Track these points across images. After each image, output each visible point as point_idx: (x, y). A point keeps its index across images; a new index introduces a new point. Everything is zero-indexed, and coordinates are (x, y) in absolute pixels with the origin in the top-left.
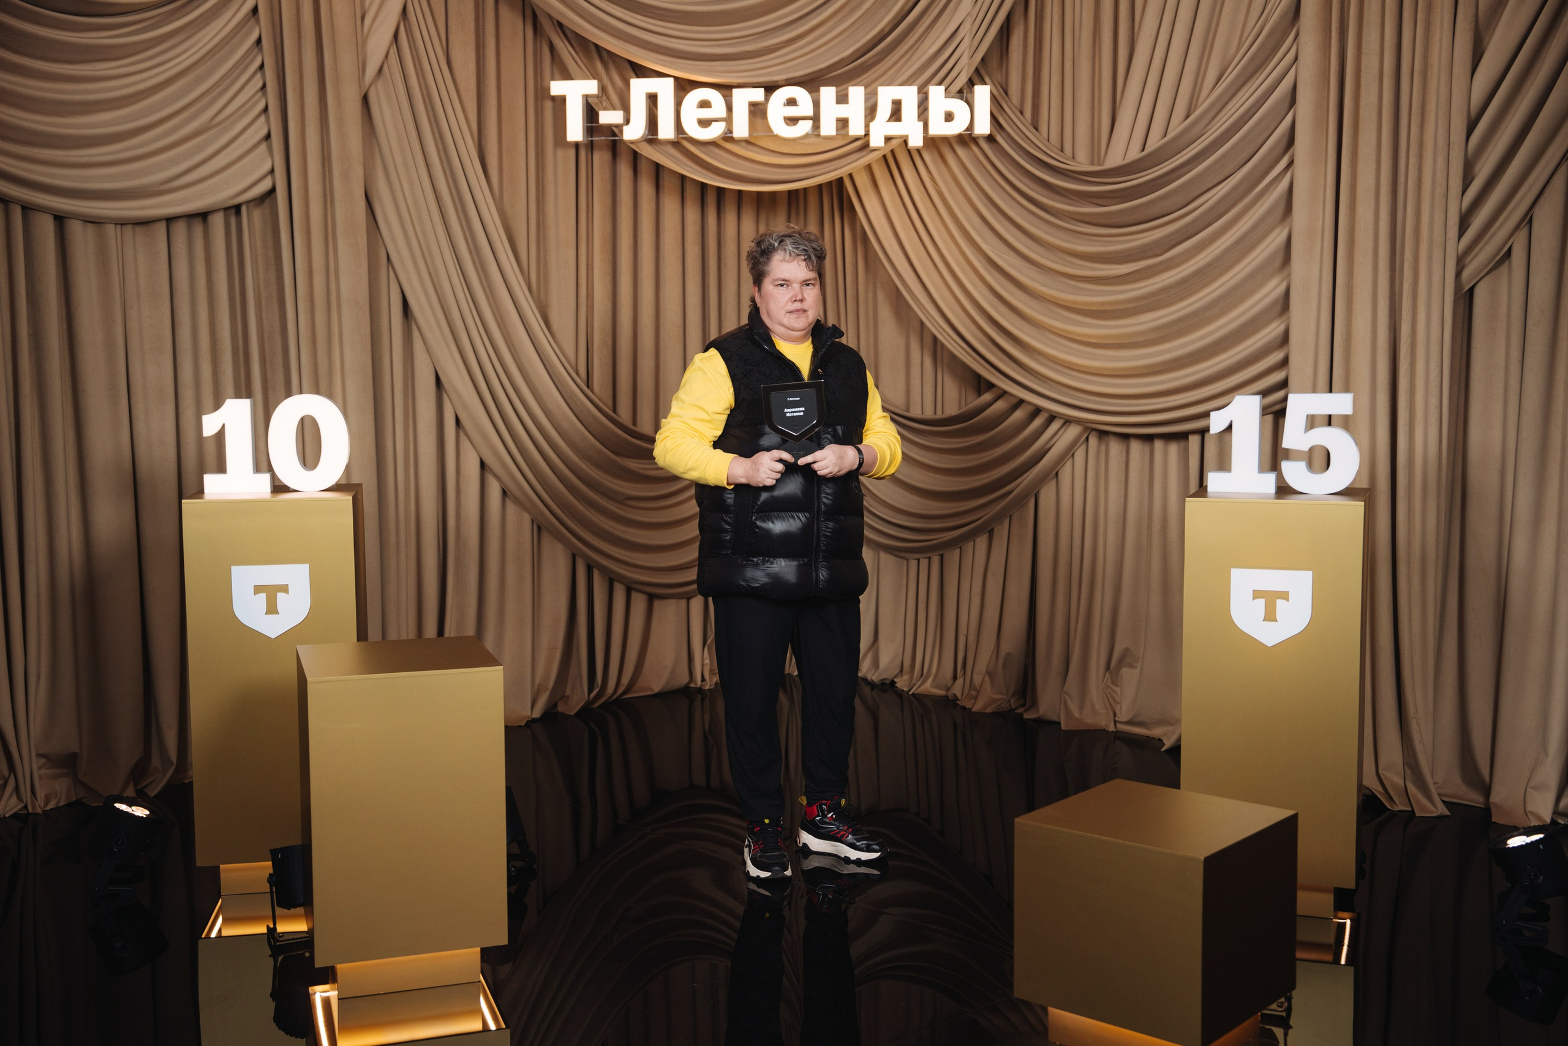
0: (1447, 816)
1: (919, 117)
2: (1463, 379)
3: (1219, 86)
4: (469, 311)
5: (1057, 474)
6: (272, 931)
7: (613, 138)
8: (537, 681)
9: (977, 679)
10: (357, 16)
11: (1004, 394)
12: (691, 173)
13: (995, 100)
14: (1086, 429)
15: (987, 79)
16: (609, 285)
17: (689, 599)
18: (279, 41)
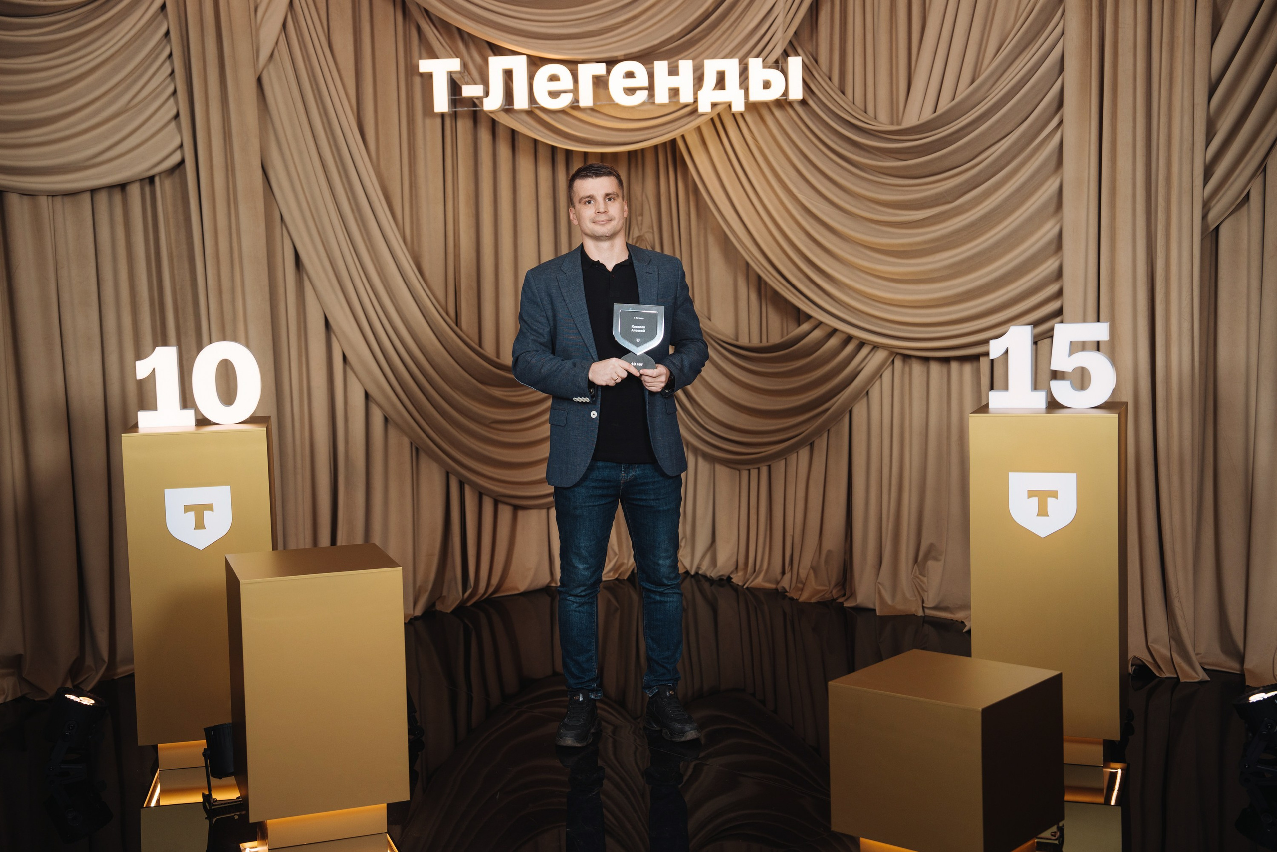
0: (1207, 682)
1: (740, 85)
2: (1212, 307)
3: (1000, 55)
4: (353, 262)
5: (868, 392)
6: (207, 798)
7: (475, 109)
8: (418, 584)
9: (803, 573)
10: (251, 9)
11: (820, 324)
12: (543, 138)
13: (806, 68)
14: (892, 353)
15: (800, 51)
16: (473, 236)
17: (548, 509)
18: (184, 33)
